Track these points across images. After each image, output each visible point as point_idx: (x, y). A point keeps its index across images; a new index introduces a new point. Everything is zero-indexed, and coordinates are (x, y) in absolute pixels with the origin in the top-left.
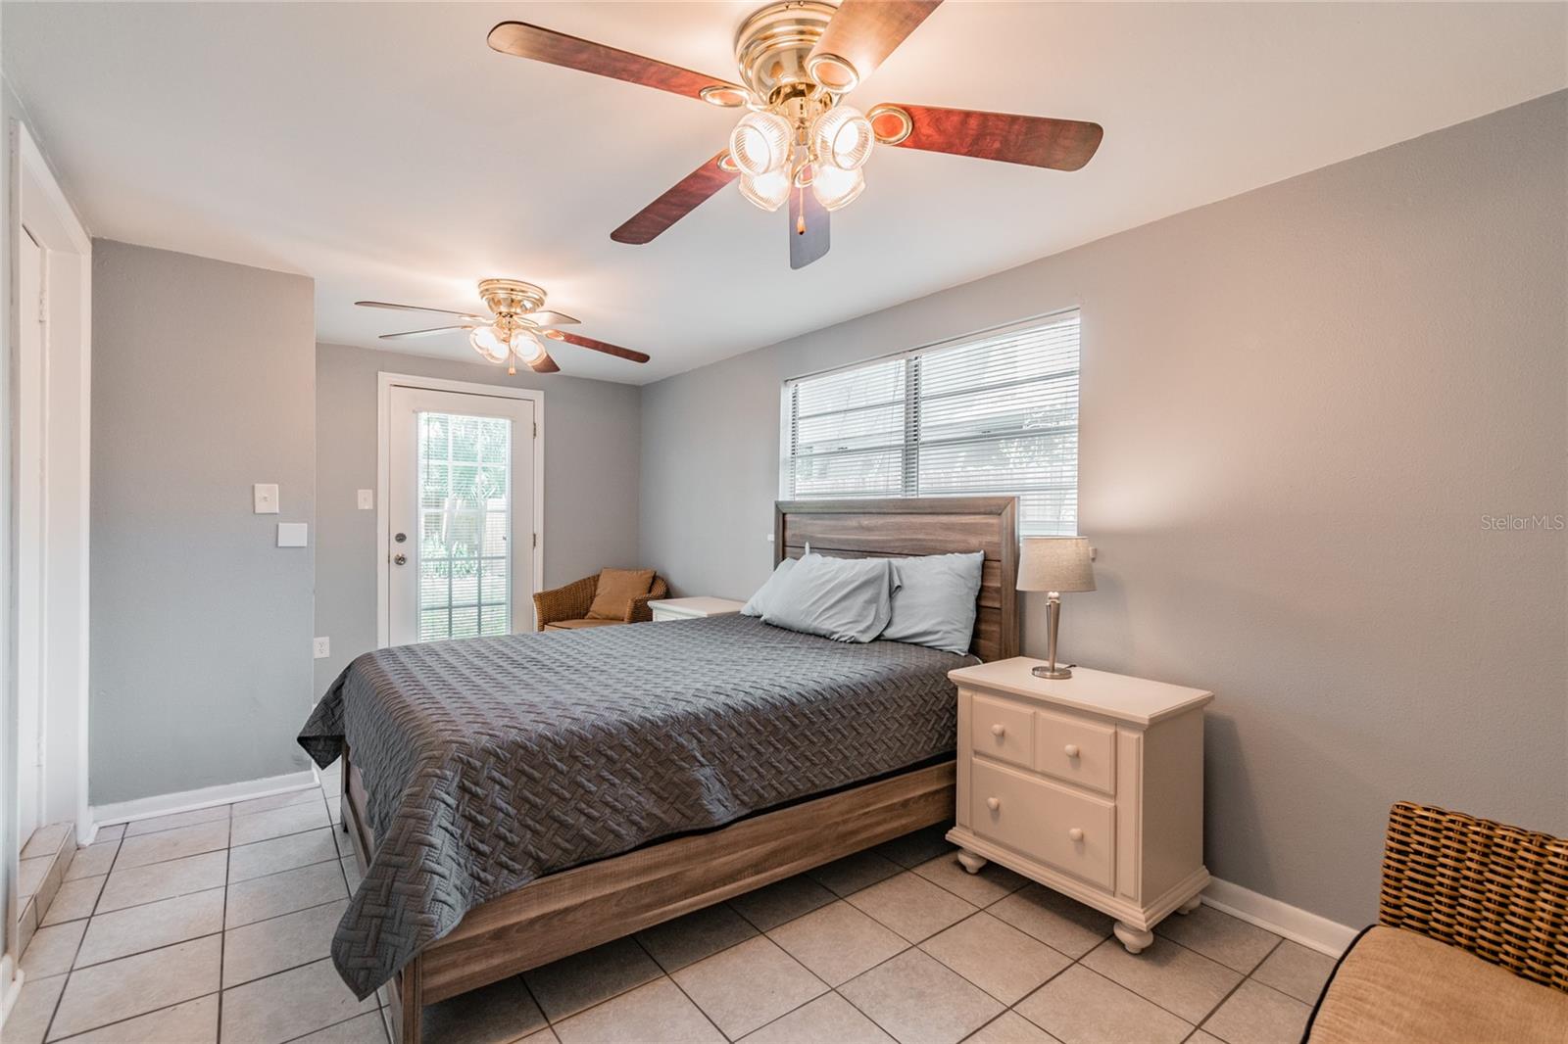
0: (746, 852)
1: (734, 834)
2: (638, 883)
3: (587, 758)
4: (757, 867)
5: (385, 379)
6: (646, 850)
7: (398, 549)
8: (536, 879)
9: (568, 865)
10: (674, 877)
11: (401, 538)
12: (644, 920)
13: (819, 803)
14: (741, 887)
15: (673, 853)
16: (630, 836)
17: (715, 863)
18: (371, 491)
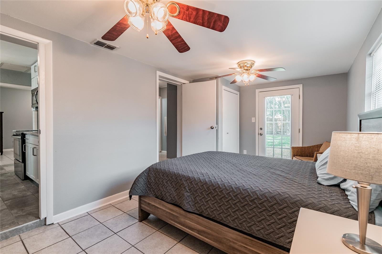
0: (195, 224)
1: (192, 216)
2: (170, 212)
3: (166, 177)
4: (199, 232)
5: (257, 91)
6: (173, 205)
7: (260, 132)
8: (155, 197)
9: (160, 198)
10: (177, 217)
11: (261, 129)
12: (171, 222)
13: (222, 227)
14: (194, 234)
15: (177, 210)
16: (169, 199)
17: (187, 221)
18: (255, 118)
